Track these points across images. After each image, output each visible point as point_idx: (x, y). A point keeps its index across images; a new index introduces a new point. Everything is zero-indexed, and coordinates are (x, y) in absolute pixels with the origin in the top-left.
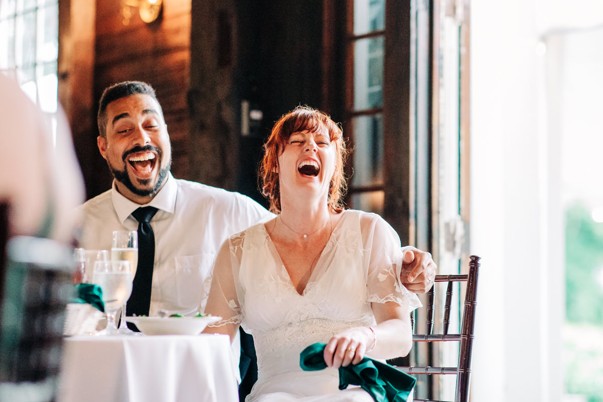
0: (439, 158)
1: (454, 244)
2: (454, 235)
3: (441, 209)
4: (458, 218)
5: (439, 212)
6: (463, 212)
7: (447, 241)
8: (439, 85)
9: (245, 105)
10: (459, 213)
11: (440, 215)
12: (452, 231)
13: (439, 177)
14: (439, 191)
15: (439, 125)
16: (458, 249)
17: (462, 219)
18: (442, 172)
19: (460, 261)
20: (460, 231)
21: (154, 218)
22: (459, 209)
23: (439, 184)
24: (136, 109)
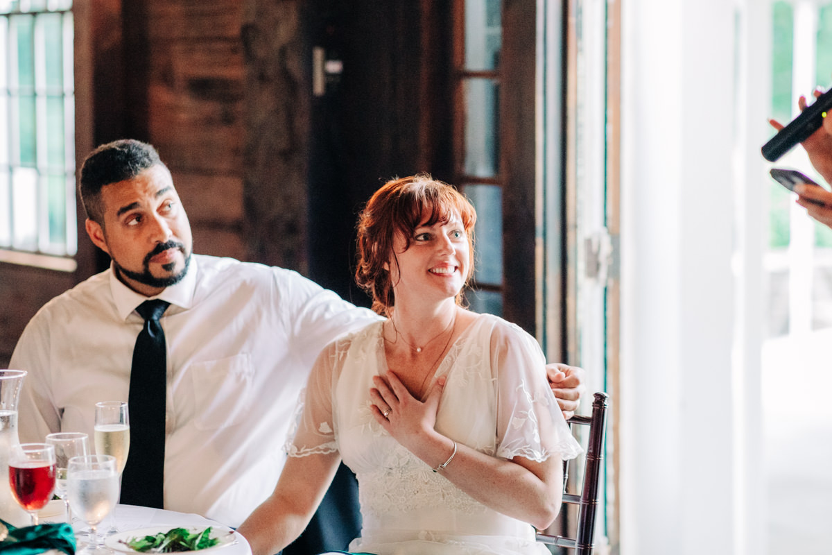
0: (576, 151)
1: (598, 266)
2: (597, 255)
3: (579, 222)
4: (603, 231)
5: (576, 226)
6: (610, 223)
7: (588, 264)
8: (577, 50)
9: (318, 54)
10: (605, 225)
11: (579, 231)
12: (595, 248)
13: (576, 179)
14: (576, 197)
15: (576, 107)
16: (603, 273)
17: (609, 232)
18: (580, 172)
19: (606, 290)
20: (606, 249)
21: (166, 312)
22: (606, 218)
23: (576, 187)
24: (147, 194)
